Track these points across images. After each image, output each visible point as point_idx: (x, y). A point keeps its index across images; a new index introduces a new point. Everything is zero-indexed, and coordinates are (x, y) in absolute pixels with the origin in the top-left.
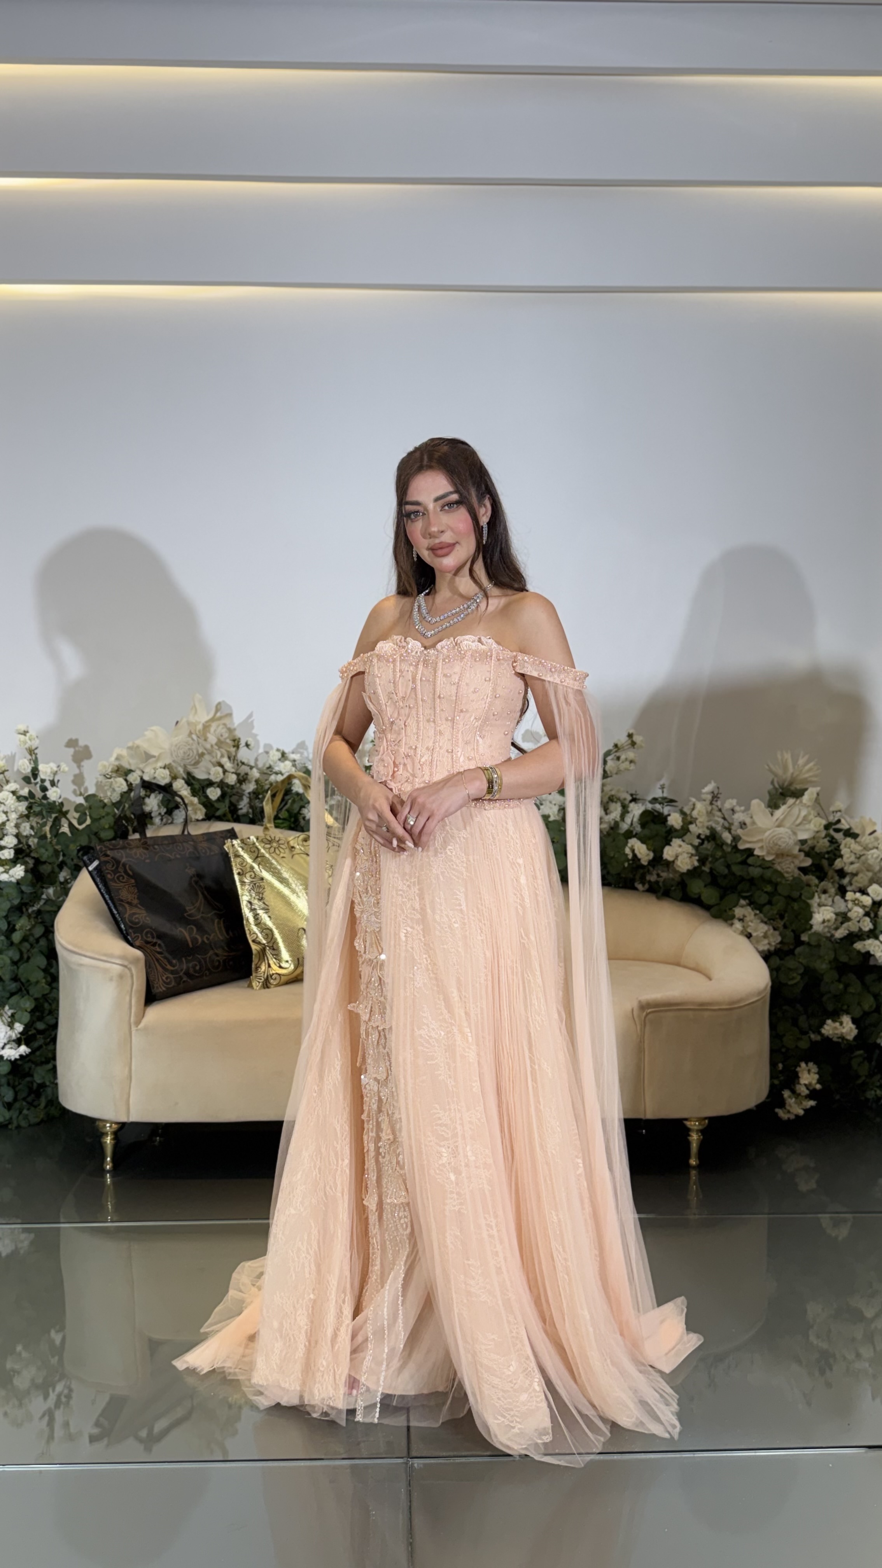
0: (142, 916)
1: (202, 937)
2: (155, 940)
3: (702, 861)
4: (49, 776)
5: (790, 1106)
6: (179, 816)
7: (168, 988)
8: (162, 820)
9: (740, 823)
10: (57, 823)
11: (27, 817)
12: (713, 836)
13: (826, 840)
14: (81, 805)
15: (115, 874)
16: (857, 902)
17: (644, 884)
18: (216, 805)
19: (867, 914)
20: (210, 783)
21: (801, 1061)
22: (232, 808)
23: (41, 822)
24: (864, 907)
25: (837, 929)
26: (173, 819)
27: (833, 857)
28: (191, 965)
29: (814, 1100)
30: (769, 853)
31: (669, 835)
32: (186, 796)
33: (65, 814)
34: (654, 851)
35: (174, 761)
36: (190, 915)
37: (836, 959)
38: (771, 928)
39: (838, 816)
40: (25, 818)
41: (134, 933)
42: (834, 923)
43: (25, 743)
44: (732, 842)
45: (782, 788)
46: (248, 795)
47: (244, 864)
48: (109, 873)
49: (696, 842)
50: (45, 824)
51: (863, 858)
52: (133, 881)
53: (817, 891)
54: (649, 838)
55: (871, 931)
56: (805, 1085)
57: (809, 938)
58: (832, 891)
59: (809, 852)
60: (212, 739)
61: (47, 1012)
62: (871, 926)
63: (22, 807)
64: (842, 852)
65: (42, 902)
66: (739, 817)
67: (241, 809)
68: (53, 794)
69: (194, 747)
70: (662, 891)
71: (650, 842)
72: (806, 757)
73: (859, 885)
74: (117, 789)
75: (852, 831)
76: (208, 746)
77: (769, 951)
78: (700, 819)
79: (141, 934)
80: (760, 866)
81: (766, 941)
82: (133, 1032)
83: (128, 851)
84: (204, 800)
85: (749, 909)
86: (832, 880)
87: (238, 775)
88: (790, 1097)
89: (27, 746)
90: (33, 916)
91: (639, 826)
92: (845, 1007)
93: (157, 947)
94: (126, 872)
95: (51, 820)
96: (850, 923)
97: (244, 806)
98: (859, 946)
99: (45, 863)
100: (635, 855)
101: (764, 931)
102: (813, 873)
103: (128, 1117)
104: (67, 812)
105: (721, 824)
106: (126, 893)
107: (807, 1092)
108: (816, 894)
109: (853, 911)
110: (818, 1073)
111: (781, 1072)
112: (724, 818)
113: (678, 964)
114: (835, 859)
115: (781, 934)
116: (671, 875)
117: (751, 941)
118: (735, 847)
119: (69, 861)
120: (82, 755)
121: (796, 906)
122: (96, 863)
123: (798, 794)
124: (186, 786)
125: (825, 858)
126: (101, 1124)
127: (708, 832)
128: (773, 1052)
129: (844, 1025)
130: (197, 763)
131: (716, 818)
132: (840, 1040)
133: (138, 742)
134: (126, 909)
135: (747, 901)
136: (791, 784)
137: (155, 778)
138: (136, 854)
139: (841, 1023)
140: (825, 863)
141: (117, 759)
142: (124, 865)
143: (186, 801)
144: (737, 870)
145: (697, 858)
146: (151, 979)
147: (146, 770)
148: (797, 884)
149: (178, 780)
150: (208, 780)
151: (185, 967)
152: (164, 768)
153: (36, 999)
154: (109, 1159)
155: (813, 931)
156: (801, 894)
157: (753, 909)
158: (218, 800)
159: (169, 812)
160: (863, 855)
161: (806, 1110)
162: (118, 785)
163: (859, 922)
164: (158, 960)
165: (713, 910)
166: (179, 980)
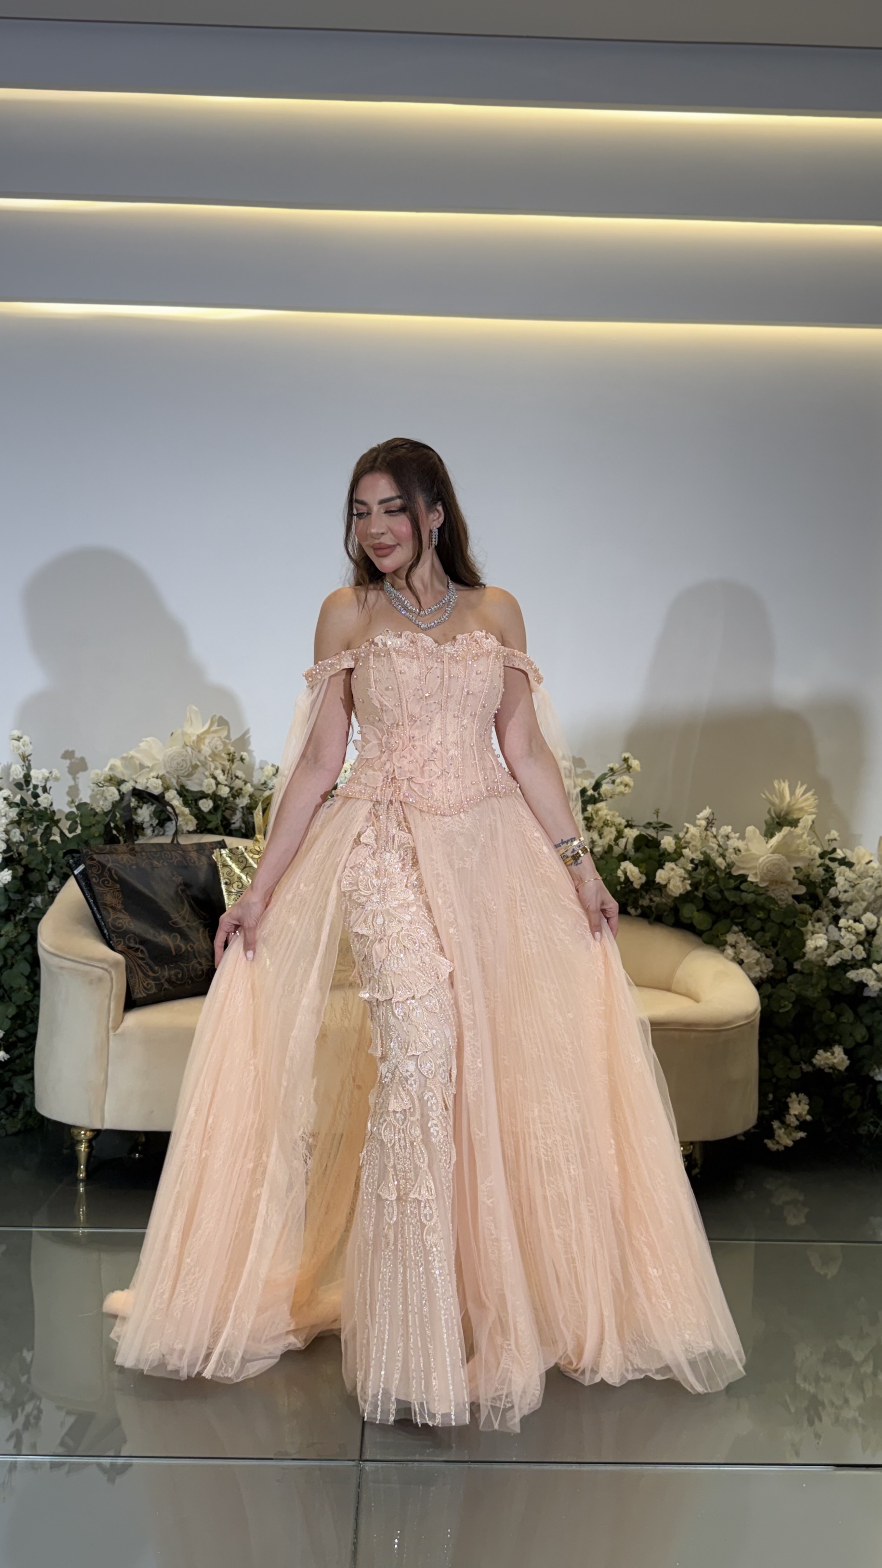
0: (126, 921)
1: (186, 946)
2: (137, 946)
3: (695, 886)
4: (41, 782)
5: (779, 1136)
6: (170, 827)
7: (148, 995)
8: (153, 831)
9: (734, 849)
10: (48, 831)
11: (17, 823)
12: (707, 862)
13: (821, 869)
14: (72, 813)
15: (100, 879)
16: (850, 929)
17: (636, 909)
18: (209, 817)
19: (860, 943)
20: (203, 796)
21: (792, 1092)
22: (225, 822)
23: (31, 829)
24: (857, 934)
25: (829, 956)
26: (165, 831)
27: (828, 886)
28: (173, 972)
29: (804, 1132)
30: (762, 880)
31: (662, 858)
32: (177, 806)
33: (56, 823)
34: (646, 875)
35: (168, 772)
36: (173, 923)
37: (828, 987)
38: (763, 954)
39: (834, 845)
40: (15, 825)
41: (117, 937)
42: (826, 951)
43: (18, 748)
44: (726, 868)
45: (779, 817)
46: (241, 810)
47: (232, 874)
48: (93, 877)
49: (690, 866)
50: (35, 832)
51: (858, 887)
52: (118, 886)
53: (811, 920)
54: (642, 861)
55: (864, 960)
56: (795, 1116)
57: (802, 967)
58: (827, 919)
59: (806, 881)
60: (206, 750)
61: (28, 1020)
62: (864, 955)
63: (13, 813)
64: (837, 880)
65: (29, 910)
66: (734, 843)
67: (234, 823)
68: (44, 801)
69: (188, 758)
70: (654, 916)
71: (644, 865)
72: (804, 787)
73: (853, 914)
74: (109, 798)
75: (846, 860)
76: (202, 758)
77: (761, 978)
78: (693, 843)
79: (124, 938)
80: (753, 892)
81: (758, 969)
82: (111, 1037)
83: (114, 856)
84: (196, 811)
85: (742, 936)
86: (826, 909)
87: (232, 789)
88: (780, 1128)
89: (20, 752)
90: (21, 923)
91: (633, 850)
92: (837, 1038)
93: (139, 953)
94: (111, 876)
95: (43, 827)
96: (843, 951)
97: (237, 820)
98: (852, 975)
99: (33, 870)
100: (627, 878)
101: (756, 958)
102: (807, 904)
103: (103, 1125)
104: (58, 821)
105: (715, 850)
106: (109, 898)
107: (797, 1123)
108: (810, 922)
109: (845, 938)
110: (809, 1104)
111: (771, 1102)
112: (719, 846)
113: (669, 990)
114: (829, 889)
115: (773, 962)
116: (664, 900)
117: (742, 968)
118: (729, 875)
119: (57, 869)
120: (78, 766)
121: (788, 933)
122: (81, 867)
123: (794, 823)
124: (178, 796)
125: (820, 888)
126: (76, 1131)
127: (701, 857)
128: (762, 1081)
129: (836, 1055)
130: (189, 775)
131: (711, 844)
132: (831, 1071)
133: (132, 753)
134: (109, 913)
135: (740, 928)
136: (787, 814)
137: (147, 788)
138: (122, 859)
139: (833, 1054)
140: (819, 892)
141: (111, 769)
142: (110, 870)
143: (177, 811)
144: (731, 896)
145: (689, 882)
146: (131, 984)
147: (138, 780)
148: (790, 912)
149: (170, 790)
150: (202, 792)
151: (166, 974)
152: (157, 778)
153: (18, 1007)
154: (82, 1167)
155: (806, 959)
156: (794, 923)
157: (745, 936)
158: (210, 812)
159: (162, 824)
160: (858, 884)
161: (795, 1142)
162: (110, 793)
163: (852, 949)
164: (139, 966)
165: (705, 935)
166: (159, 986)
